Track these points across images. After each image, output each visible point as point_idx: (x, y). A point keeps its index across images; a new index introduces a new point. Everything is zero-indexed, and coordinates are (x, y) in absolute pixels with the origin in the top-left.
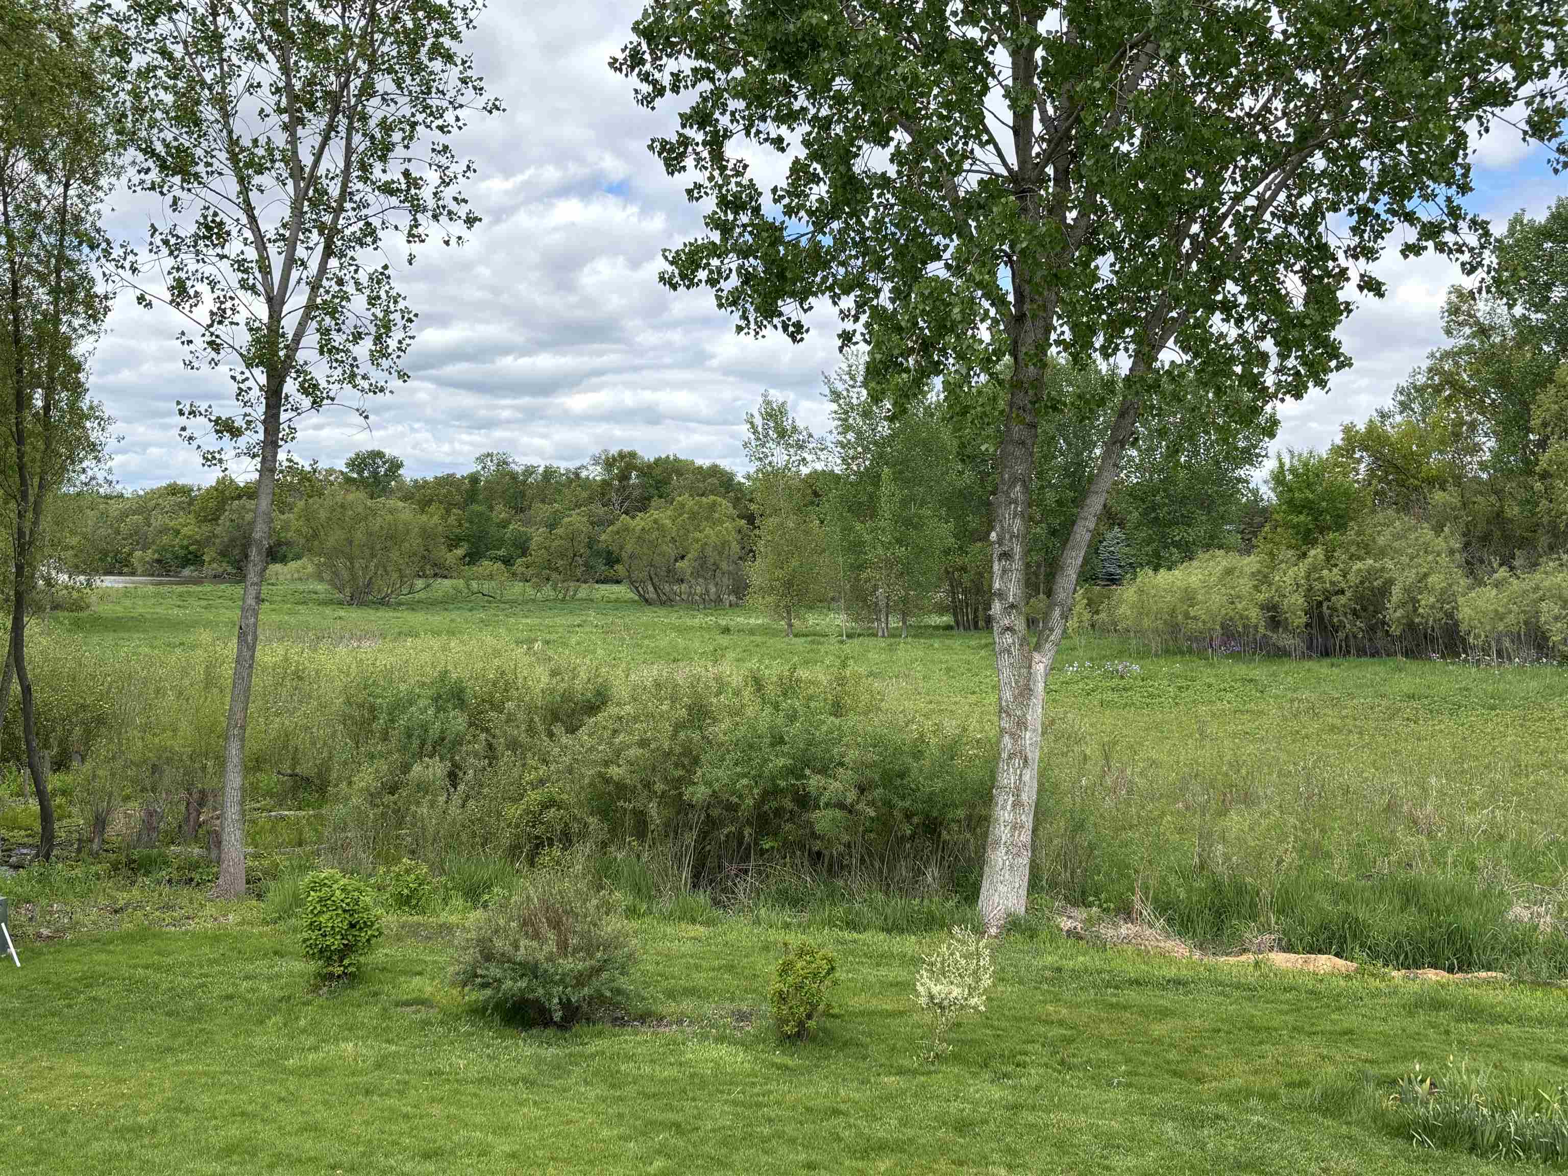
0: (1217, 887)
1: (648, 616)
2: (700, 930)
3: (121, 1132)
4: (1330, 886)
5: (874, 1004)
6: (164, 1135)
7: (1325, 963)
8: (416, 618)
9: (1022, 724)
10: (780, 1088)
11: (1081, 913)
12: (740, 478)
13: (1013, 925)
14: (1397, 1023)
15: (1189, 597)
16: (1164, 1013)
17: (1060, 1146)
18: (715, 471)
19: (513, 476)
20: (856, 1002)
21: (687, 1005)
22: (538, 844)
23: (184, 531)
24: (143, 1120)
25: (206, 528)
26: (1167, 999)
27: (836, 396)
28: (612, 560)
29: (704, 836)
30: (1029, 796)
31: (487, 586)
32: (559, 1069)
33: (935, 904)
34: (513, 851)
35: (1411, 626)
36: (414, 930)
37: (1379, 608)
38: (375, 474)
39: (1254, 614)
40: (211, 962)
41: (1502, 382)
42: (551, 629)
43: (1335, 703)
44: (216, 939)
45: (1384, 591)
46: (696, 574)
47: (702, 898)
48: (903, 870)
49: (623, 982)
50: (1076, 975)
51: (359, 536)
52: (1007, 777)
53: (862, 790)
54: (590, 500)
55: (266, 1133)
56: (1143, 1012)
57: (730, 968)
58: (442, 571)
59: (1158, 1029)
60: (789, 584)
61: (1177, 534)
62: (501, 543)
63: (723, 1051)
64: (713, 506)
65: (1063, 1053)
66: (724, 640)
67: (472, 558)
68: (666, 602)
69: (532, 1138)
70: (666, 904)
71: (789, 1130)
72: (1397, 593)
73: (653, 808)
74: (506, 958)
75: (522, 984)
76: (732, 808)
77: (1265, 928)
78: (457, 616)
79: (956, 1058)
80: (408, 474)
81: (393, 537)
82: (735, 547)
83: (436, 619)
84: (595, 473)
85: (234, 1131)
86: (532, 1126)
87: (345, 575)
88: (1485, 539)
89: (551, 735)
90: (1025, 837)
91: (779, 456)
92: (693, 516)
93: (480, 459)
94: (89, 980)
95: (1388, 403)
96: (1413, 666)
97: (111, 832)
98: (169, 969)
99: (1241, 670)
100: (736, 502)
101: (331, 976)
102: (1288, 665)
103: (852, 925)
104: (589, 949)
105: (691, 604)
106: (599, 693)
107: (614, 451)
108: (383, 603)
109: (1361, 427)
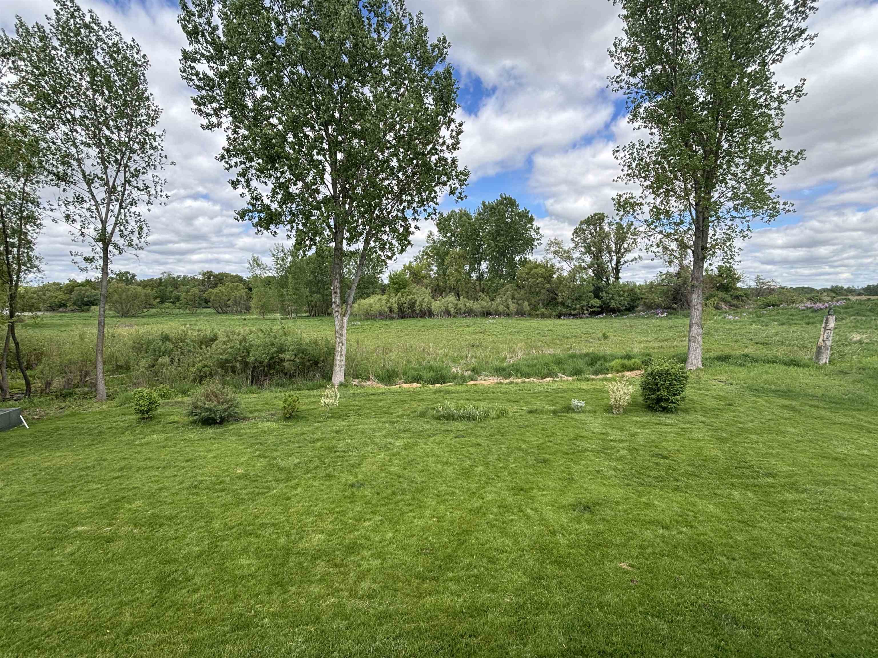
0: (388, 370)
1: (219, 317)
2: (256, 395)
3: (81, 469)
4: (413, 368)
5: (309, 407)
6: (98, 467)
7: (415, 385)
8: (145, 320)
9: (341, 335)
10: (287, 430)
11: (357, 380)
12: (245, 278)
13: (341, 385)
14: (433, 396)
15: (371, 306)
16: (381, 400)
17: (362, 432)
18: (237, 276)
19: (174, 278)
20: (304, 407)
21: (256, 414)
22: (202, 378)
23: (60, 297)
24: (90, 465)
25: (67, 296)
26: (381, 397)
27: (274, 255)
28: (207, 301)
29: (253, 371)
30: (344, 353)
31: (167, 310)
32: (222, 434)
33: (321, 382)
34: (194, 380)
35: (421, 311)
36: (167, 404)
37: (414, 307)
38: (127, 278)
39: (386, 309)
40: (100, 419)
41: (438, 254)
42: (190, 321)
43: (407, 329)
44: (101, 413)
45: (415, 303)
46: (234, 305)
47: (255, 387)
48: (310, 375)
49: (237, 410)
50: (358, 394)
51: (124, 296)
52: (339, 349)
53: (296, 355)
54: (199, 285)
55: (134, 463)
56: (376, 401)
57: (267, 404)
58: (152, 306)
59: (380, 404)
60: (263, 306)
61: (365, 291)
62: (171, 298)
63: (269, 424)
64: (237, 286)
65: (359, 412)
66: (245, 322)
67: (162, 302)
68: (225, 313)
69: (219, 452)
70: (244, 389)
71: (292, 440)
72: (418, 303)
73: (238, 365)
74: (201, 408)
75: (208, 413)
76: (261, 363)
77: (401, 379)
78: (159, 319)
79: (332, 417)
80: (138, 278)
81: (136, 297)
82: (245, 297)
83: (151, 320)
84: (200, 277)
85: (123, 463)
86: (218, 449)
87: (120, 308)
88: (435, 290)
89: (201, 348)
90: (343, 363)
91: (258, 272)
92: (231, 289)
93: (162, 274)
94: (57, 429)
95: (412, 260)
96: (423, 320)
97: (52, 387)
98: (86, 423)
99: (384, 322)
100: (244, 285)
101: (144, 418)
102: (394, 321)
103: (299, 390)
104: (227, 402)
105: (232, 313)
106: (215, 336)
107: (205, 271)
108: (133, 316)
109: (407, 265)
